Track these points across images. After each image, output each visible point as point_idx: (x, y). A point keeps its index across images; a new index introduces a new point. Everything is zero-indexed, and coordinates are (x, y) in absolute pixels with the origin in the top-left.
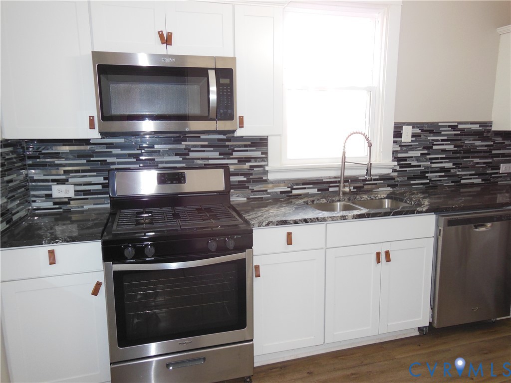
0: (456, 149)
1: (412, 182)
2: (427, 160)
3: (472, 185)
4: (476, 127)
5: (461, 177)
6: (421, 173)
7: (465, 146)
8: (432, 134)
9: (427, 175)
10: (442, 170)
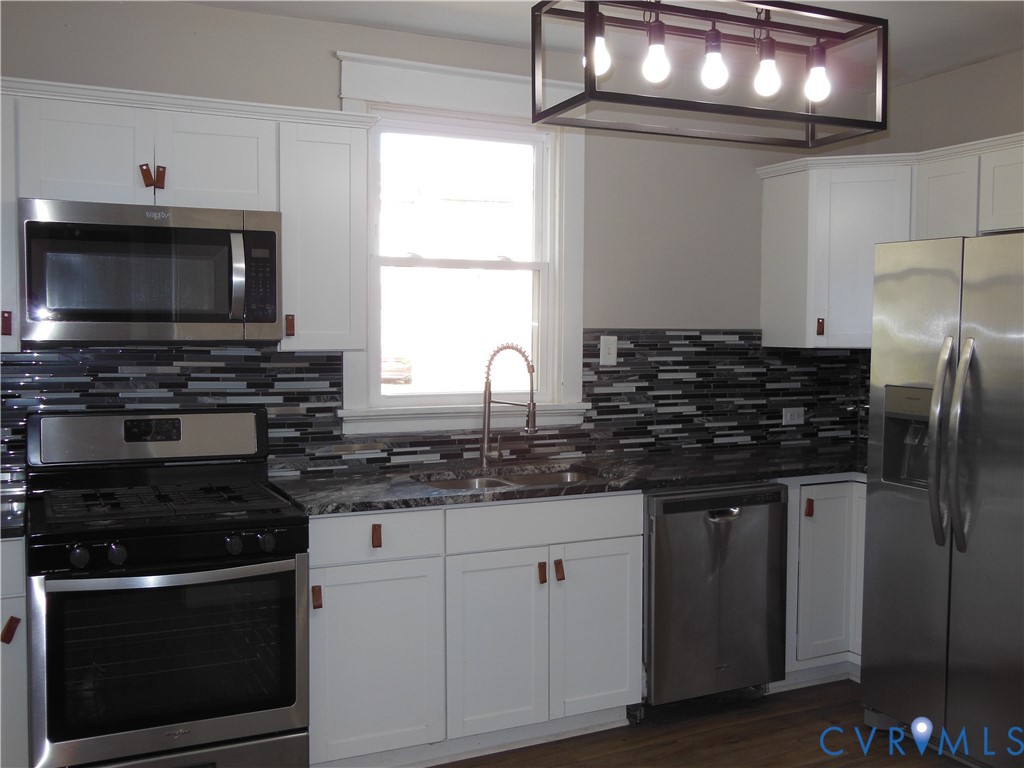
0: (701, 379)
1: (622, 442)
2: (649, 400)
3: (735, 447)
4: (734, 339)
5: (712, 432)
6: (638, 423)
7: (718, 375)
8: (655, 352)
9: (649, 428)
10: (677, 418)
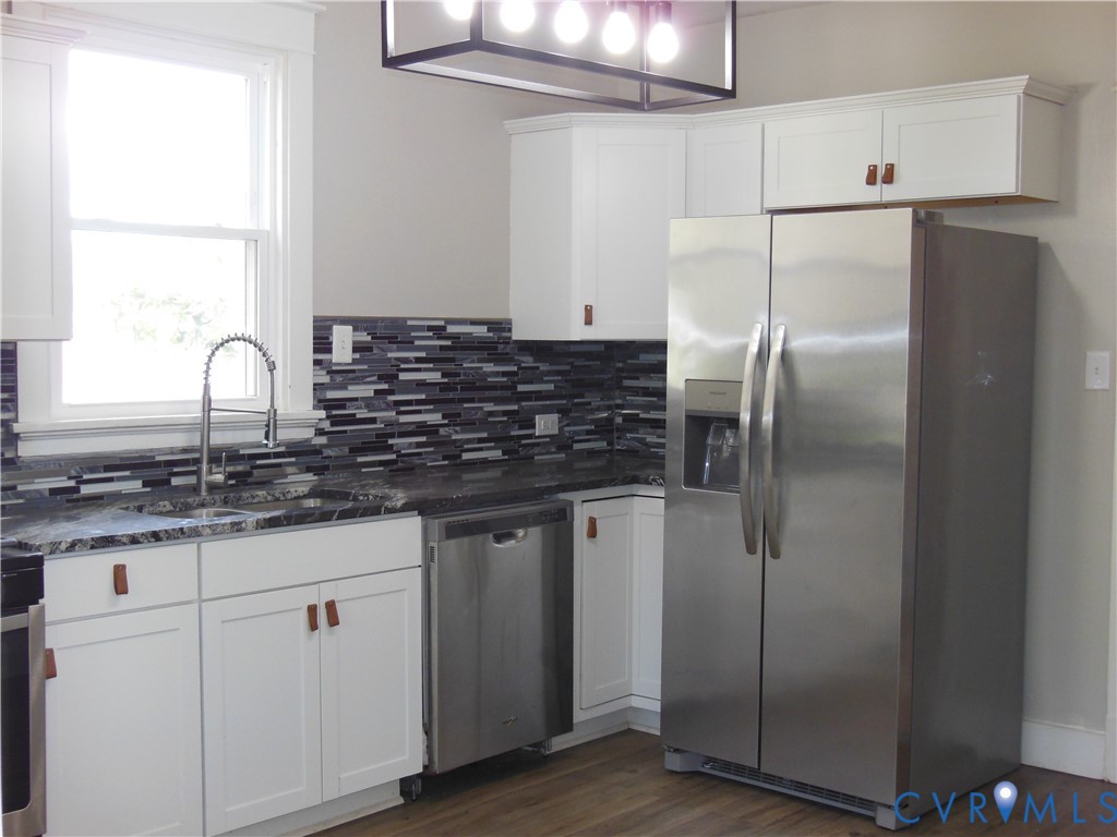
0: (446, 380)
1: (360, 459)
2: (388, 407)
3: (485, 463)
4: (481, 331)
5: (460, 447)
6: (378, 436)
7: (465, 374)
8: (395, 346)
9: (390, 442)
10: (422, 429)
